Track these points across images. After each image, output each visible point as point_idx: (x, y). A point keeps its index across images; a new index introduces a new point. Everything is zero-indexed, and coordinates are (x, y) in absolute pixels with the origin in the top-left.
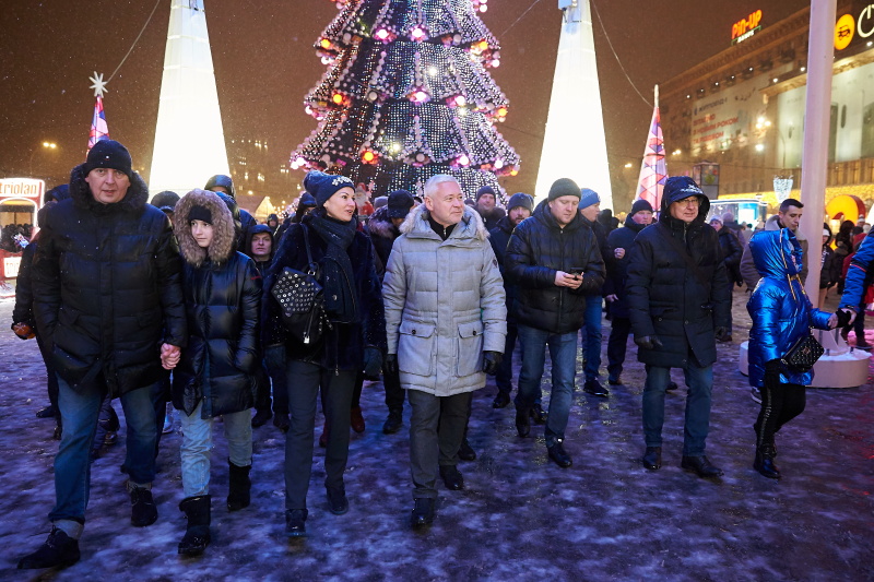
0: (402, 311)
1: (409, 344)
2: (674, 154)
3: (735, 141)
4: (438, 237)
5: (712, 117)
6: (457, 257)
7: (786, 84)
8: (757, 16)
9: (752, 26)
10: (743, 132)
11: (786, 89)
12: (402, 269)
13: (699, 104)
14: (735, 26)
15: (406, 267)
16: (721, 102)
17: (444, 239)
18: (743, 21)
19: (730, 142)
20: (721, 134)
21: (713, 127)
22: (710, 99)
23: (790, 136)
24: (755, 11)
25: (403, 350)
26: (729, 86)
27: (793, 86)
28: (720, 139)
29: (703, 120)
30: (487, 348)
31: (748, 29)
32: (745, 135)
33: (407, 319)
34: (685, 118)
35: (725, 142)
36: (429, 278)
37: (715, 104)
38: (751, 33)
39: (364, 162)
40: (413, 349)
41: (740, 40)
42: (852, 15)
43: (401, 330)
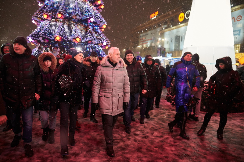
0: (100, 89)
1: (103, 100)
2: (138, 47)
3: (151, 44)
4: (112, 66)
5: (145, 38)
6: (118, 73)
7: (166, 30)
8: (157, 13)
9: (155, 15)
10: (153, 42)
11: (166, 31)
12: (101, 76)
13: (141, 35)
14: (151, 15)
15: (102, 75)
16: (148, 34)
17: (114, 67)
18: (153, 14)
19: (150, 45)
20: (147, 43)
21: (145, 41)
22: (144, 34)
23: (167, 43)
24: (156, 12)
25: (101, 102)
26: (150, 30)
27: (168, 31)
28: (147, 44)
29: (142, 39)
30: (125, 102)
31: (154, 16)
32: (154, 43)
33: (102, 92)
34: (138, 38)
35: (149, 45)
36: (111, 79)
37: (146, 35)
38: (155, 17)
39: (56, 40)
40: (105, 101)
41: (152, 19)
42: (184, 13)
43: (100, 95)
